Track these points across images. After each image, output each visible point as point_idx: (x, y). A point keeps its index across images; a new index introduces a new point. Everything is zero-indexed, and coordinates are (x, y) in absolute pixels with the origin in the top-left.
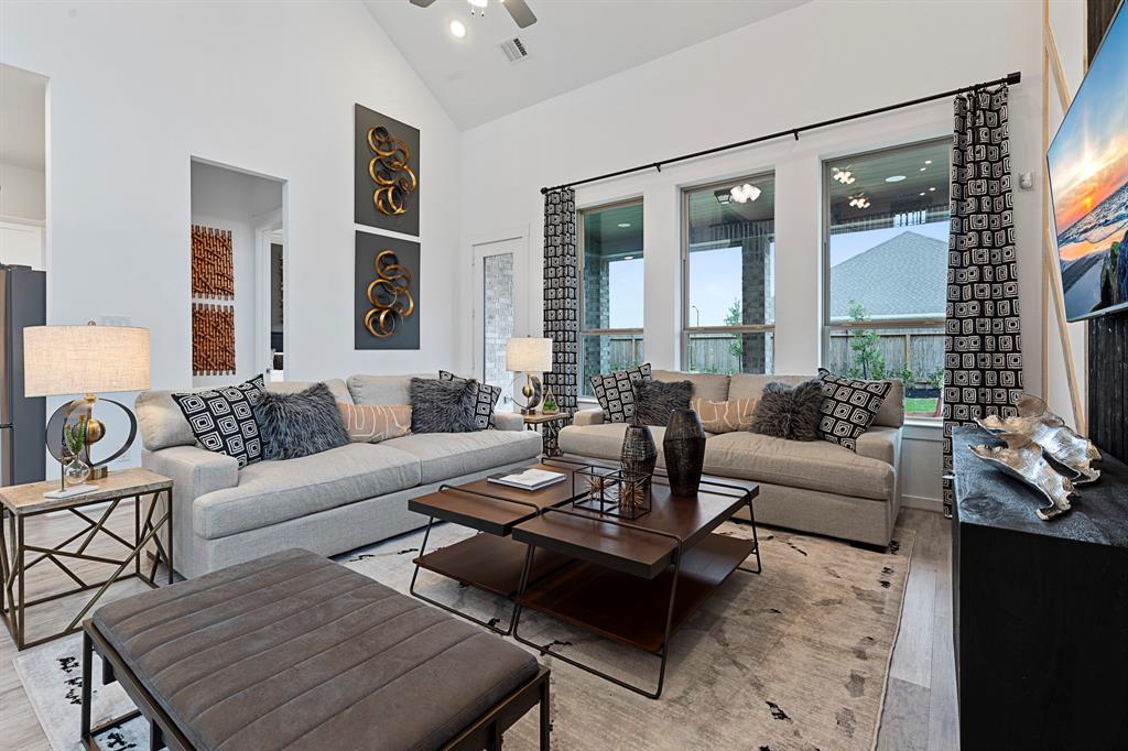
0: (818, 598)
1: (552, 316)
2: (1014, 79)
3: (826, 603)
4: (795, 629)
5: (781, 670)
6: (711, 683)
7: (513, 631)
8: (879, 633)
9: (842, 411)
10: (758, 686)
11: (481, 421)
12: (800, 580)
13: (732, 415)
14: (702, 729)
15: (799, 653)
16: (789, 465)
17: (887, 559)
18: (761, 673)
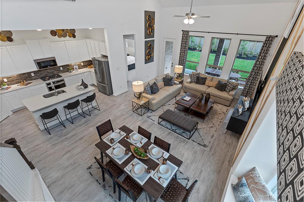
0: (219, 113)
1: (181, 58)
2: (277, 36)
3: (219, 114)
4: (216, 117)
5: (214, 121)
6: (208, 121)
7: (188, 116)
8: (224, 117)
9: (229, 88)
10: (212, 122)
11: (173, 83)
12: (217, 110)
13: (212, 85)
14: (207, 125)
15: (216, 119)
16: (219, 95)
17: (228, 108)
18: (212, 121)
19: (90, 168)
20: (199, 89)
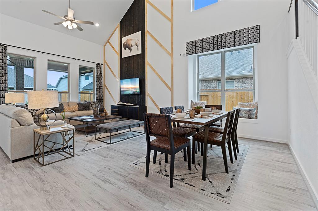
2: (102, 64)
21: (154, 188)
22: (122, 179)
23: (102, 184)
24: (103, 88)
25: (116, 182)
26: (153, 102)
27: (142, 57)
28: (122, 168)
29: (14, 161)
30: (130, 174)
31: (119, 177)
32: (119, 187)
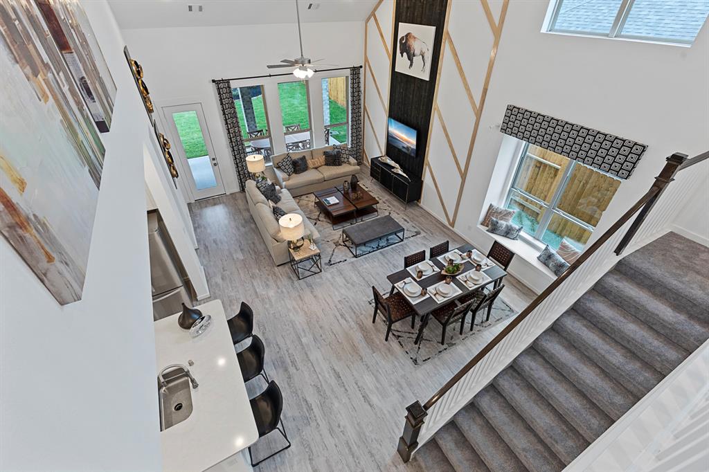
1: (234, 140)
2: (361, 67)
13: (320, 163)
19: (415, 361)
20: (312, 179)
21: (374, 337)
22: (354, 317)
23: (340, 318)
24: (362, 115)
25: (350, 320)
26: (434, 180)
27: (428, 87)
28: (357, 305)
29: (278, 266)
30: (362, 314)
31: (353, 314)
32: (350, 326)
